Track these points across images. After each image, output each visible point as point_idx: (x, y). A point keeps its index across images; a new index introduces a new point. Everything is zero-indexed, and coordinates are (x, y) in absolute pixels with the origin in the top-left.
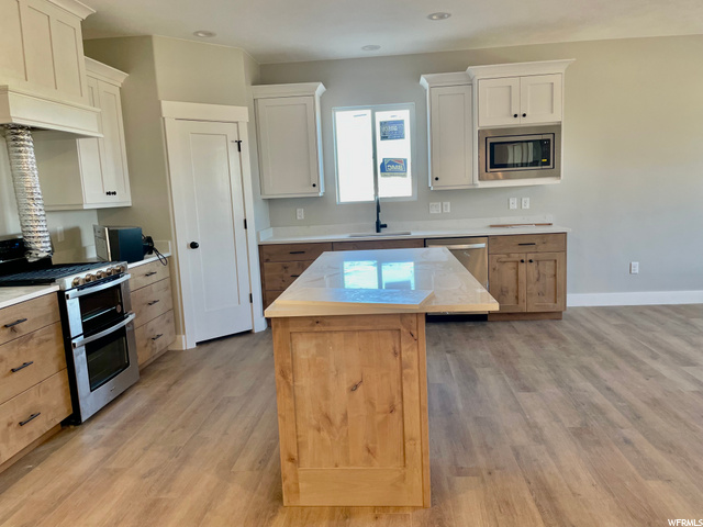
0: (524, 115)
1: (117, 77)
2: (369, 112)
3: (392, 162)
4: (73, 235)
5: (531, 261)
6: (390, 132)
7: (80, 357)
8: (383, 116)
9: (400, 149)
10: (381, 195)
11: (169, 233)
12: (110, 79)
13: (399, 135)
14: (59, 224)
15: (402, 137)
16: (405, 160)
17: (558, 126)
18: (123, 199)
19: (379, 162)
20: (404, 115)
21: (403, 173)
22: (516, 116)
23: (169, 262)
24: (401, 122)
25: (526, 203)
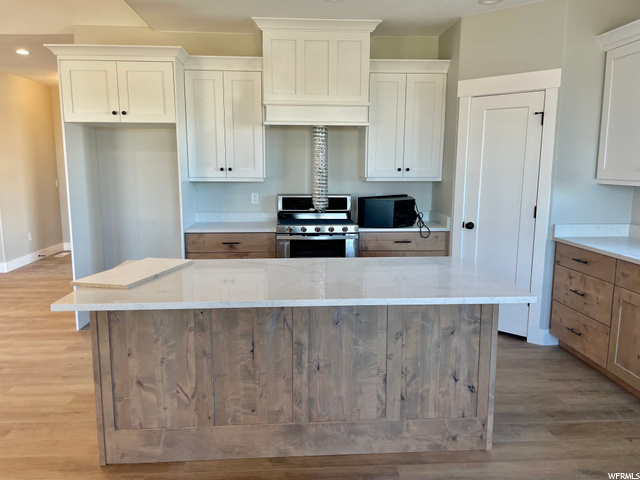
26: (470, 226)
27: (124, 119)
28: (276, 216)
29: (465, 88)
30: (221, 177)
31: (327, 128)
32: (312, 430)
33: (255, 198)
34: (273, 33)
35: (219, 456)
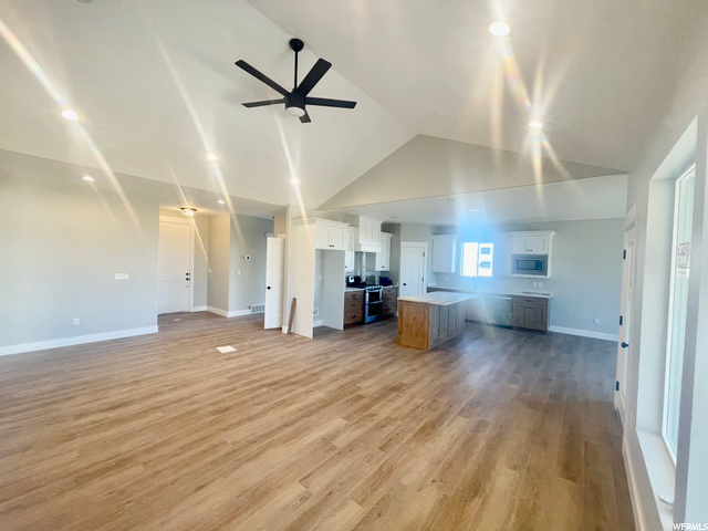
0: (531, 251)
1: (390, 235)
2: (477, 244)
3: (485, 263)
4: (373, 278)
5: (531, 308)
6: (485, 251)
7: (367, 307)
8: (482, 246)
9: (489, 258)
10: (479, 275)
11: (398, 280)
12: (387, 236)
13: (488, 253)
14: (369, 274)
16: (490, 262)
17: (547, 256)
18: (387, 269)
19: (479, 262)
21: (489, 267)
22: (527, 250)
23: (397, 289)
24: (490, 248)
25: (541, 285)
26: (405, 284)
34: (363, 220)
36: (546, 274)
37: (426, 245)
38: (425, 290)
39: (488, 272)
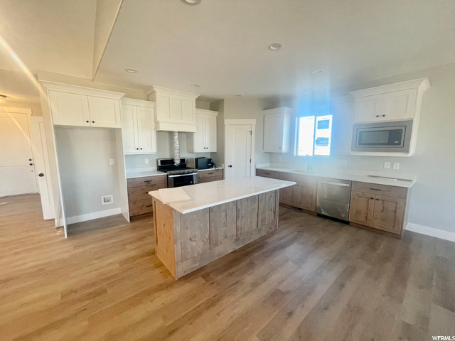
0: (384, 116)
1: (216, 113)
2: (314, 117)
3: (322, 139)
5: (377, 200)
6: (322, 125)
8: (320, 118)
9: (327, 133)
10: (315, 154)
11: (223, 162)
13: (327, 127)
15: (328, 127)
16: (328, 139)
17: (410, 122)
19: (316, 139)
20: (330, 118)
21: (327, 144)
22: (377, 116)
23: (223, 171)
24: (328, 121)
25: (397, 166)
26: (231, 166)
27: (93, 125)
28: (156, 168)
29: (227, 122)
30: (137, 152)
31: (179, 132)
32: (241, 238)
33: (147, 161)
34: (160, 93)
35: (217, 258)
36: (407, 151)
37: (253, 122)
38: (253, 172)
39: (325, 151)
